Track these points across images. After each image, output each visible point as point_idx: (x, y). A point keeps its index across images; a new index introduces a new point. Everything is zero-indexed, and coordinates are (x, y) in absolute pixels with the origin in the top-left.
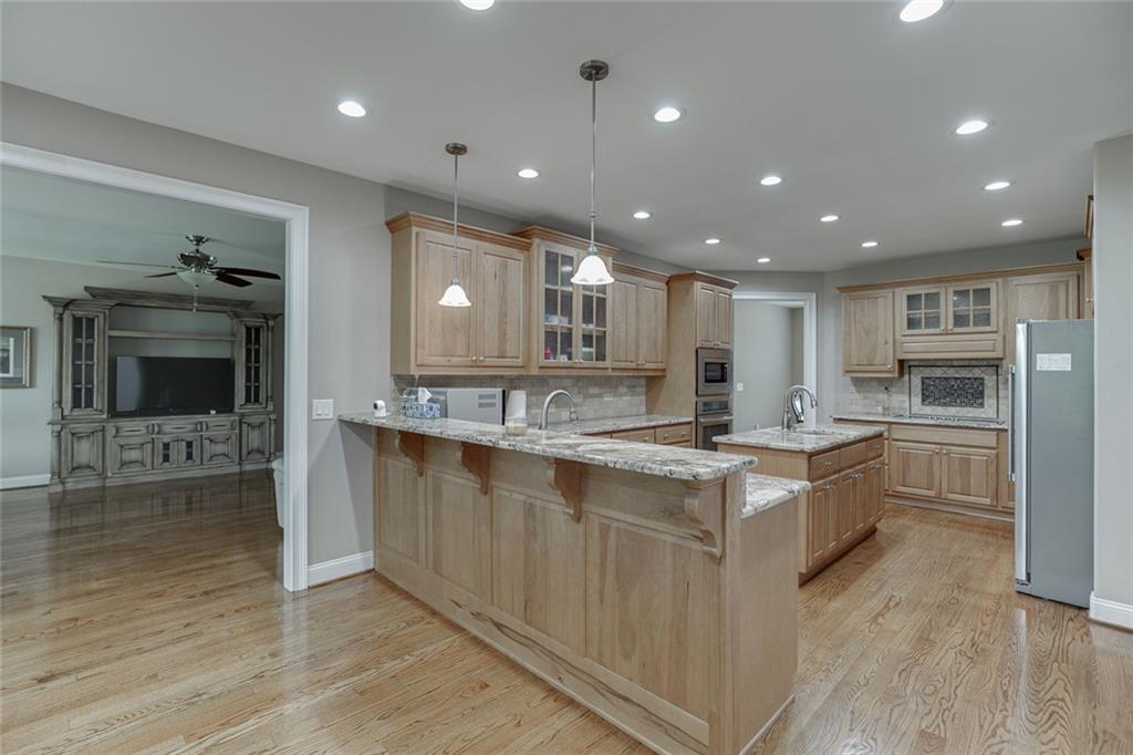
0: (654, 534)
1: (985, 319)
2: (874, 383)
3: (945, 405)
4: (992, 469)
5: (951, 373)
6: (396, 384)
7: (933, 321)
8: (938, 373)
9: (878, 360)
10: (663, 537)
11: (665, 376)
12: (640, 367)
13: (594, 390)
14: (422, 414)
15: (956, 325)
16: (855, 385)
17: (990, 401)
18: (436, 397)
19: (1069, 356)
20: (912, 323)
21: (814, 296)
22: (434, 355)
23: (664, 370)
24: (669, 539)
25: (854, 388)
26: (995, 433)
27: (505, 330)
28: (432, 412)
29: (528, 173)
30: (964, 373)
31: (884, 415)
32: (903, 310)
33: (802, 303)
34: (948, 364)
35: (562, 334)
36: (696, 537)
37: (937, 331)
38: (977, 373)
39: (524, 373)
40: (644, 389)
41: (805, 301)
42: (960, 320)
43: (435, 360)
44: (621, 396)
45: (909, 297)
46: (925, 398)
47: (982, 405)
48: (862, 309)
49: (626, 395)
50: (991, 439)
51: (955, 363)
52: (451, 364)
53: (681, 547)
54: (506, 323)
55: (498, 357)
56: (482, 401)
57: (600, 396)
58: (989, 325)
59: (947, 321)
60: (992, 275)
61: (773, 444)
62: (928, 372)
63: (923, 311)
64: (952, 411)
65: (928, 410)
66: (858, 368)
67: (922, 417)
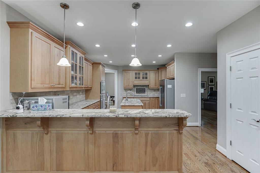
0: (163, 132)
1: (146, 78)
2: (128, 90)
3: (140, 93)
4: (149, 104)
5: (141, 87)
6: (13, 96)
7: (139, 78)
8: (139, 87)
9: (130, 85)
10: (165, 132)
11: (91, 89)
12: (88, 87)
13: (75, 94)
14: (45, 109)
15: (142, 79)
16: (125, 90)
17: (146, 92)
18: (48, 101)
19: (171, 85)
20: (136, 78)
21: (117, 71)
22: (38, 84)
23: (91, 88)
24: (167, 132)
25: (124, 91)
26: (149, 98)
27: (60, 75)
28: (49, 107)
29: (80, 24)
30: (142, 88)
31: (130, 96)
32: (134, 76)
33: (114, 72)
34: (140, 86)
35: (75, 77)
36: (175, 130)
37: (140, 80)
38: (144, 87)
39: (64, 90)
40: (85, 93)
41: (115, 72)
42: (143, 78)
43: (39, 86)
44: (80, 95)
45: (135, 73)
46: (137, 92)
47: (145, 93)
48: (127, 75)
49: (81, 95)
50: (148, 99)
51: (141, 86)
52: (44, 87)
53: (171, 133)
54: (60, 72)
55: (58, 84)
56: (64, 101)
57: (76, 95)
58: (147, 79)
59: (141, 78)
60: (147, 70)
61: (135, 105)
62: (137, 87)
63: (137, 76)
64: (141, 94)
65: (137, 94)
66: (126, 87)
67: (136, 96)
